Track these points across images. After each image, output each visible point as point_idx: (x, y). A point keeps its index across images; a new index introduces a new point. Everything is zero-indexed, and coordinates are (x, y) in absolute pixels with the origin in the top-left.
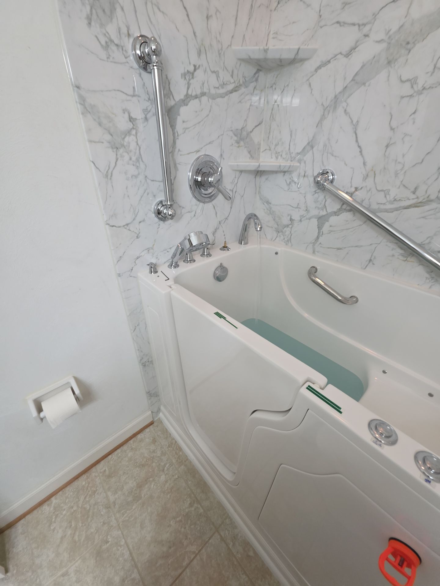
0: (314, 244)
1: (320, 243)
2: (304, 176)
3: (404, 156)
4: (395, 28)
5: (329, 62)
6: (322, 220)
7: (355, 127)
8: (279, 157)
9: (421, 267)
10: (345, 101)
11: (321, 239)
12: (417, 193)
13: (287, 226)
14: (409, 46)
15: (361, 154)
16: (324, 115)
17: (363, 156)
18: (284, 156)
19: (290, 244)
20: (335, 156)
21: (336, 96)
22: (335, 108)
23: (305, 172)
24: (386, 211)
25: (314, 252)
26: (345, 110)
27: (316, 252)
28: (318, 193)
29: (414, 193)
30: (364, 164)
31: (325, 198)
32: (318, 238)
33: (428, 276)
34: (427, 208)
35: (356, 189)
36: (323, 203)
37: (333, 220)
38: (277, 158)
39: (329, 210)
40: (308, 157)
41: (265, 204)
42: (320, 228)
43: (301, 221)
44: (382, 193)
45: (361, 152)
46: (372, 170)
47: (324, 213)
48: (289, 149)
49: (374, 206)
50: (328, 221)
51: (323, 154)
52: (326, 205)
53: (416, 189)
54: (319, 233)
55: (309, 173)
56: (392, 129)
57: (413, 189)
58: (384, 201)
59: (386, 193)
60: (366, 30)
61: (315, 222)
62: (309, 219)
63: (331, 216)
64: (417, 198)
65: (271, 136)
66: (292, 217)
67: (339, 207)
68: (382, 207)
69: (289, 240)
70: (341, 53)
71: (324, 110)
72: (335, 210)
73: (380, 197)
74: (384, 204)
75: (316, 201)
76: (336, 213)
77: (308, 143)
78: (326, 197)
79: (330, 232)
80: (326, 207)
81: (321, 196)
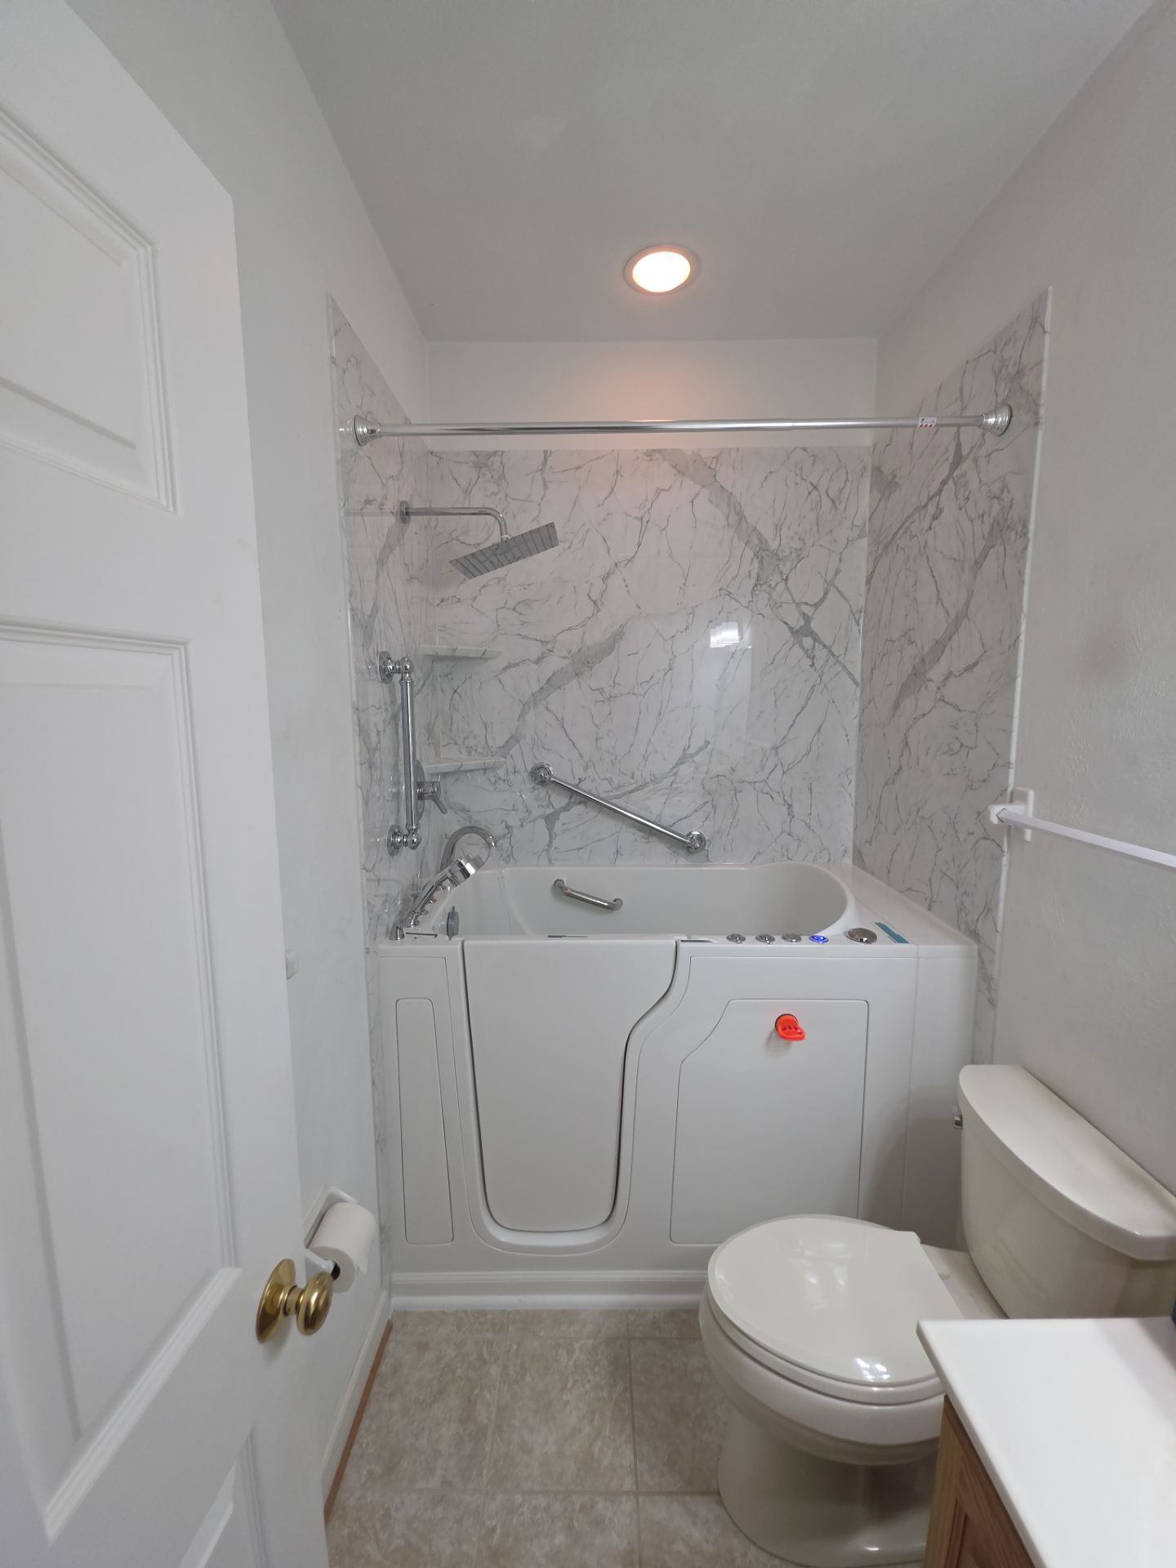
0: (548, 851)
1: (556, 848)
2: (515, 772)
3: (613, 748)
4: (574, 649)
5: (518, 664)
6: (550, 820)
7: (562, 723)
8: (473, 752)
9: (662, 844)
10: (545, 700)
11: (555, 843)
12: (635, 778)
13: (504, 836)
14: (590, 665)
15: (575, 747)
16: (524, 709)
17: (577, 749)
18: (479, 750)
19: (512, 861)
20: (548, 750)
21: (533, 695)
22: (535, 705)
23: (515, 768)
24: (616, 797)
25: (550, 861)
26: (547, 708)
27: (553, 861)
28: (537, 789)
29: (632, 778)
30: (581, 756)
31: (547, 792)
32: (551, 842)
33: (670, 852)
34: (646, 790)
35: (580, 781)
36: (547, 800)
37: (564, 816)
38: (469, 753)
39: (557, 806)
40: (515, 751)
41: (461, 813)
42: (550, 829)
43: (522, 825)
44: (607, 782)
45: (574, 745)
46: (590, 760)
47: (551, 810)
48: (486, 742)
49: (603, 795)
50: (558, 819)
51: (533, 748)
52: (552, 801)
53: (633, 774)
54: (550, 836)
55: (520, 767)
56: (596, 726)
57: (631, 775)
58: (610, 788)
59: (610, 781)
60: (549, 646)
61: (542, 824)
62: (534, 821)
63: (560, 812)
64: (637, 782)
65: (455, 728)
66: (509, 824)
67: (567, 801)
68: (611, 794)
69: (511, 855)
70: (529, 660)
71: (524, 706)
72: (563, 804)
73: (605, 785)
74: (611, 791)
75: (537, 799)
76: (565, 809)
77: (512, 737)
78: (550, 793)
79: (564, 831)
80: (551, 804)
81: (542, 792)
